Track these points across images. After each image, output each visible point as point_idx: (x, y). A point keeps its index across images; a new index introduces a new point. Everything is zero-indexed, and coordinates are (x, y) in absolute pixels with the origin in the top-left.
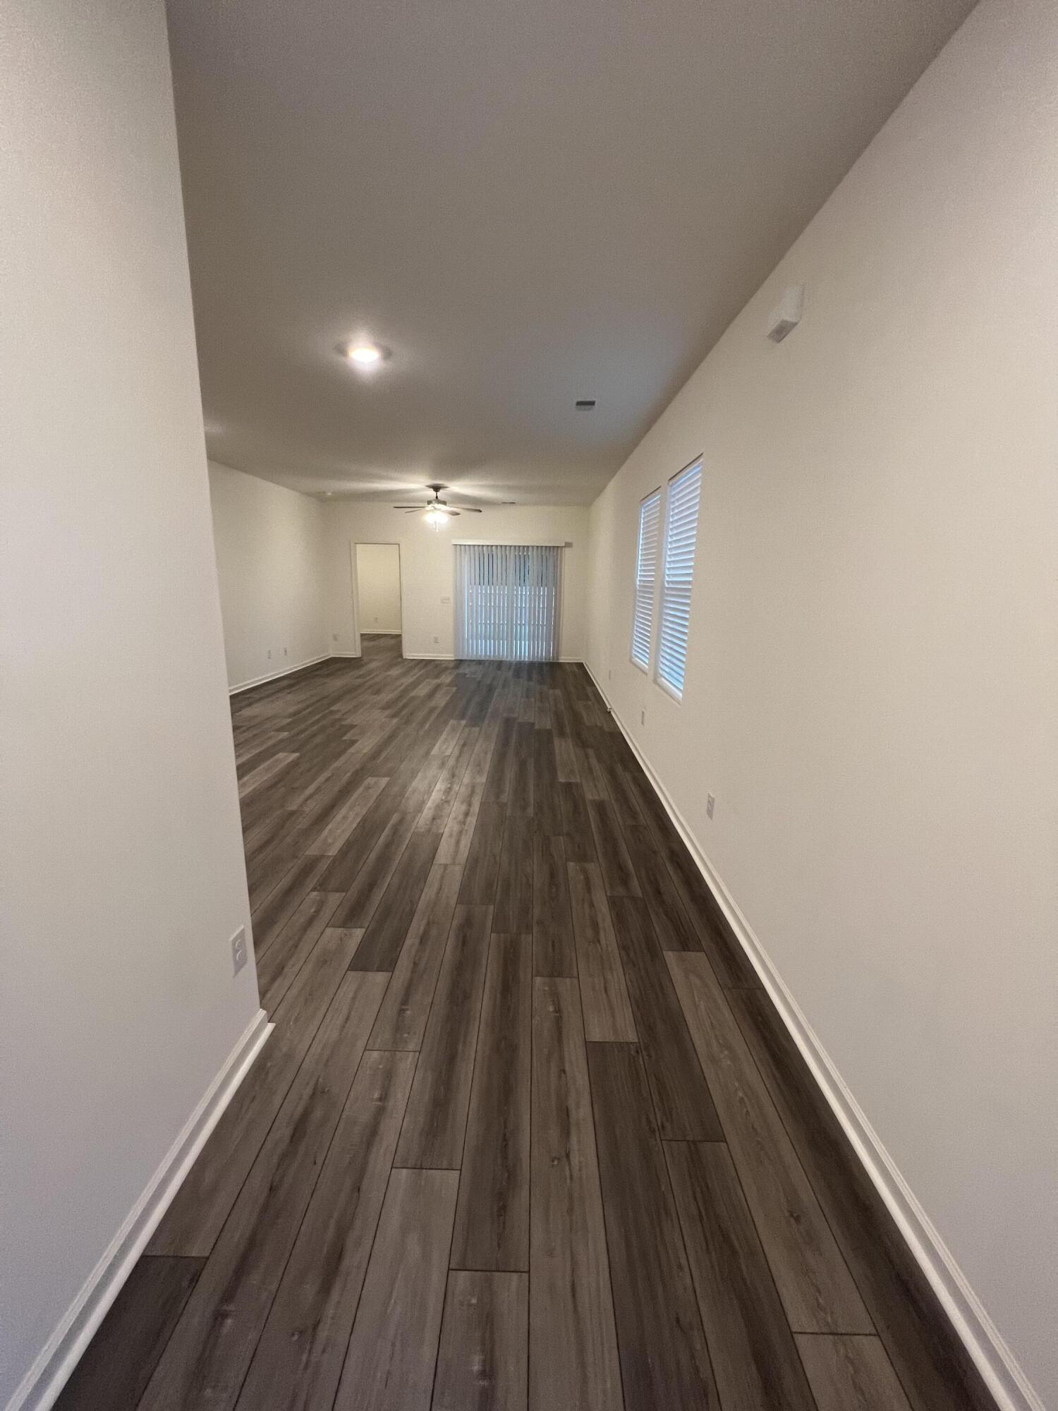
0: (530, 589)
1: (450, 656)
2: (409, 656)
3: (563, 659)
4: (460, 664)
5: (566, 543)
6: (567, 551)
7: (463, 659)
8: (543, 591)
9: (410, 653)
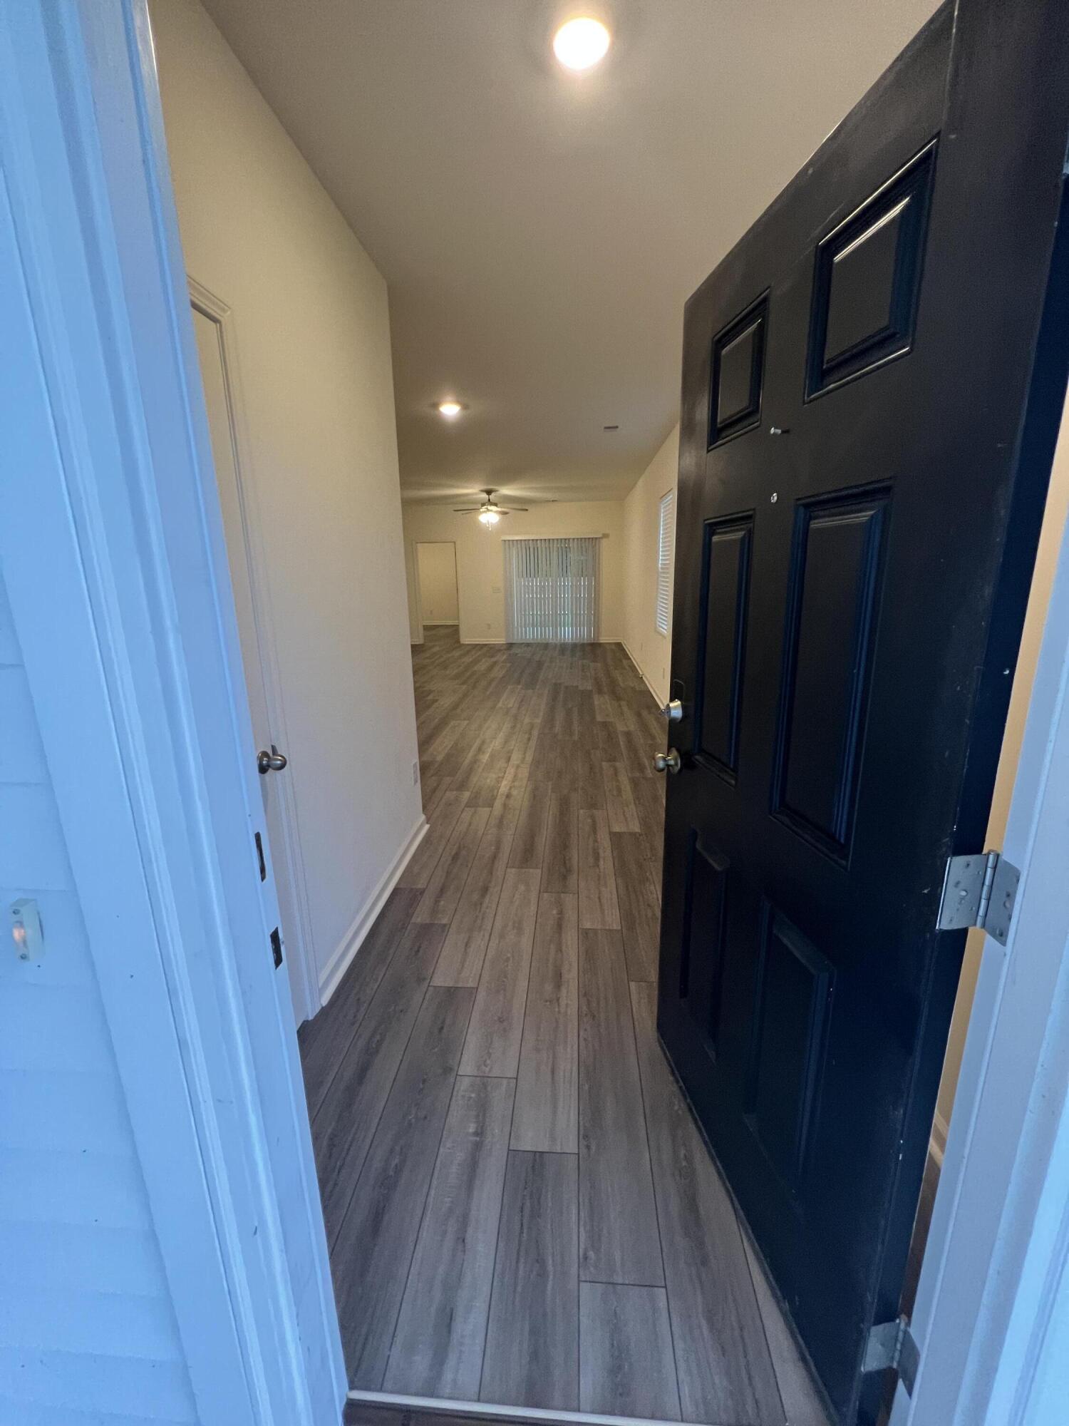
0: (572, 579)
1: (502, 641)
2: (467, 642)
3: (603, 641)
4: (511, 647)
5: (603, 534)
6: (604, 541)
7: (514, 642)
8: (583, 582)
9: (466, 639)
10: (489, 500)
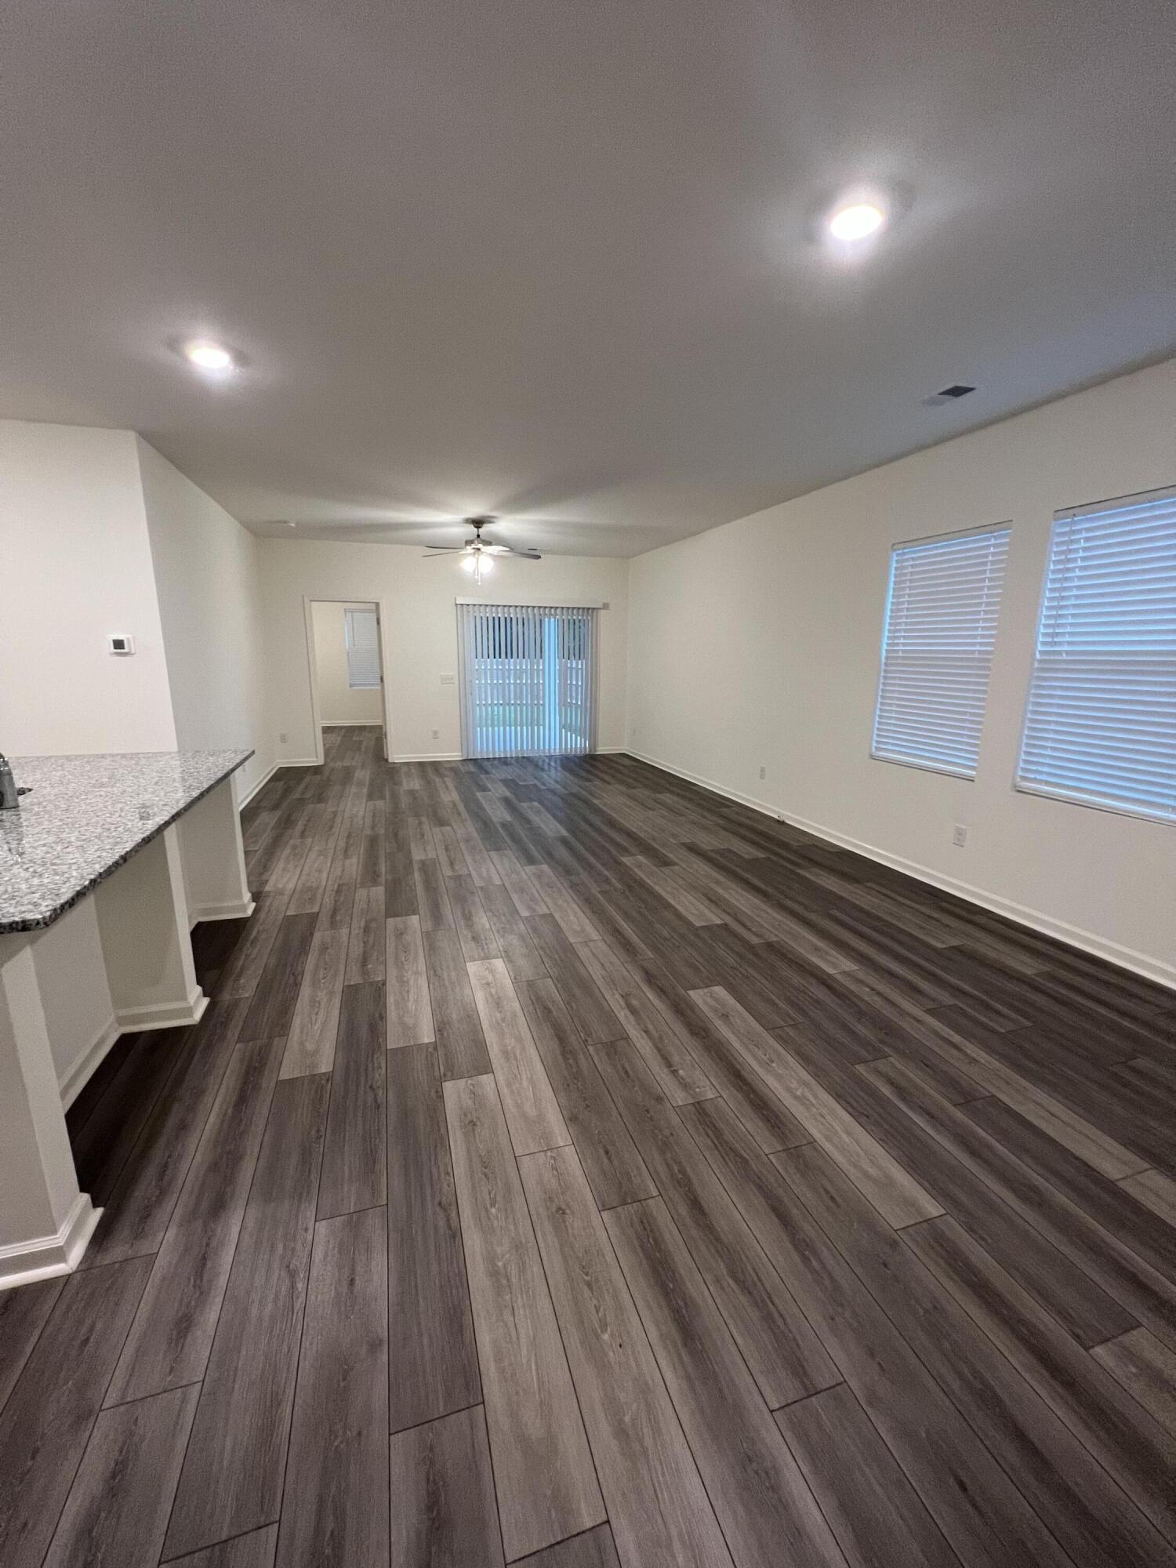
1: (454, 755)
2: (398, 758)
3: (602, 750)
5: (604, 604)
6: (602, 612)
7: (475, 758)
9: (398, 753)
10: (478, 536)
